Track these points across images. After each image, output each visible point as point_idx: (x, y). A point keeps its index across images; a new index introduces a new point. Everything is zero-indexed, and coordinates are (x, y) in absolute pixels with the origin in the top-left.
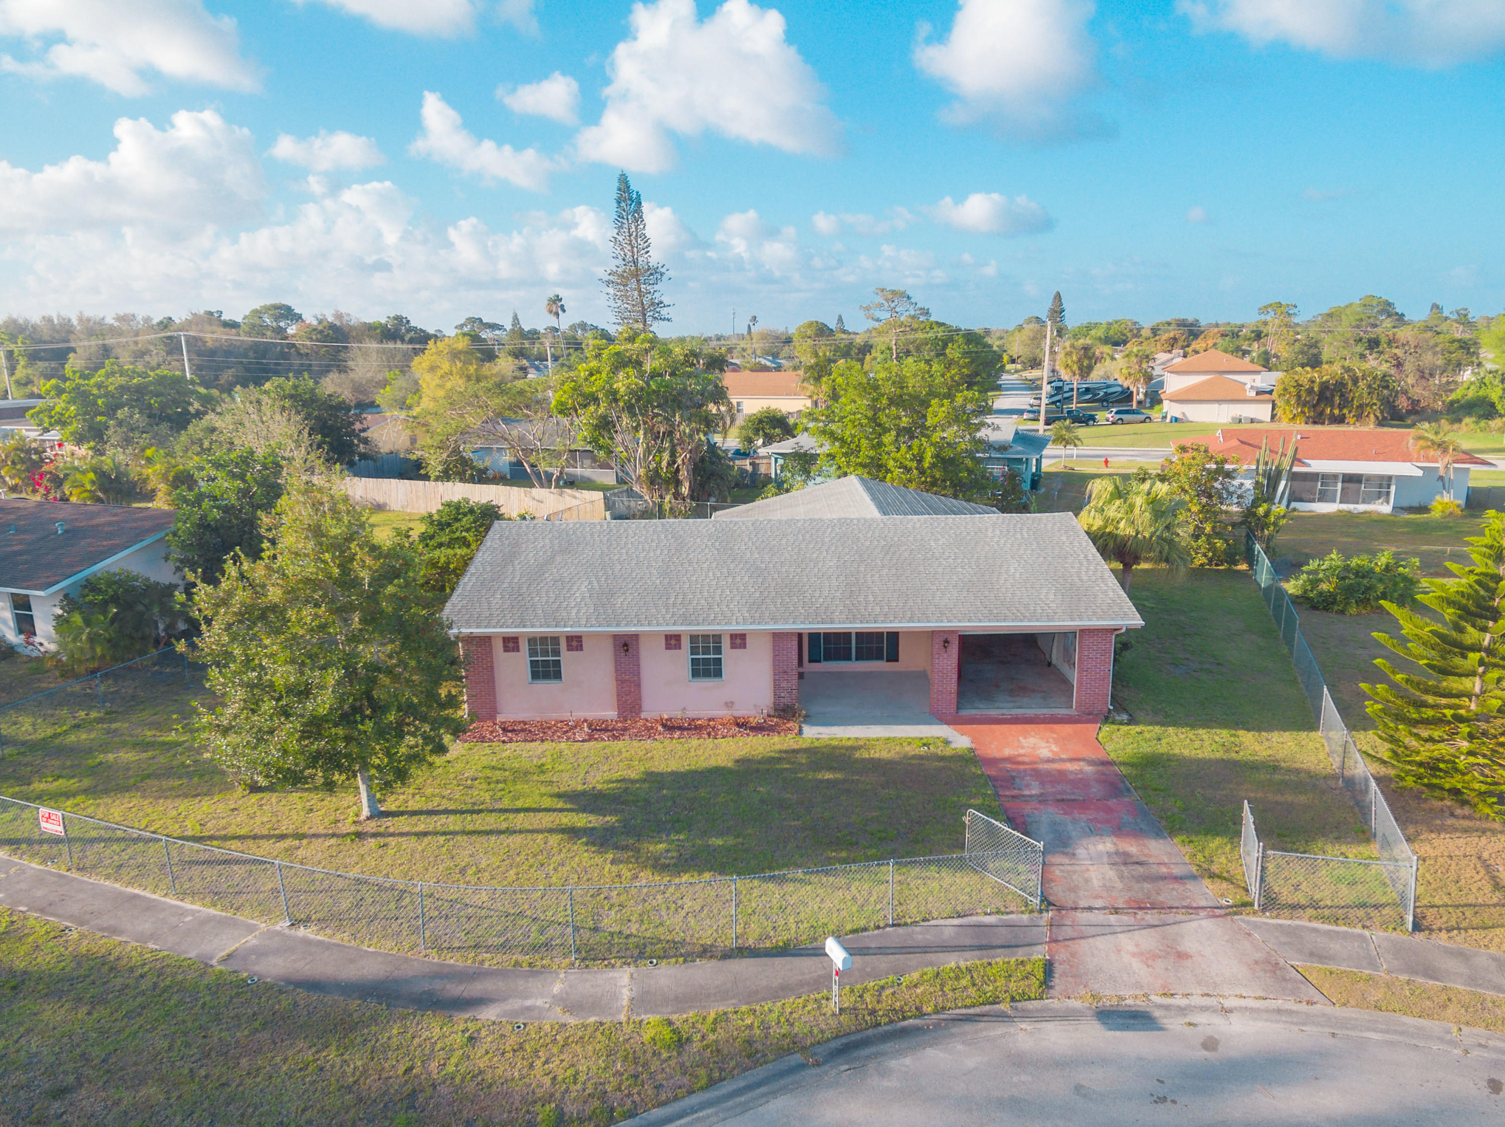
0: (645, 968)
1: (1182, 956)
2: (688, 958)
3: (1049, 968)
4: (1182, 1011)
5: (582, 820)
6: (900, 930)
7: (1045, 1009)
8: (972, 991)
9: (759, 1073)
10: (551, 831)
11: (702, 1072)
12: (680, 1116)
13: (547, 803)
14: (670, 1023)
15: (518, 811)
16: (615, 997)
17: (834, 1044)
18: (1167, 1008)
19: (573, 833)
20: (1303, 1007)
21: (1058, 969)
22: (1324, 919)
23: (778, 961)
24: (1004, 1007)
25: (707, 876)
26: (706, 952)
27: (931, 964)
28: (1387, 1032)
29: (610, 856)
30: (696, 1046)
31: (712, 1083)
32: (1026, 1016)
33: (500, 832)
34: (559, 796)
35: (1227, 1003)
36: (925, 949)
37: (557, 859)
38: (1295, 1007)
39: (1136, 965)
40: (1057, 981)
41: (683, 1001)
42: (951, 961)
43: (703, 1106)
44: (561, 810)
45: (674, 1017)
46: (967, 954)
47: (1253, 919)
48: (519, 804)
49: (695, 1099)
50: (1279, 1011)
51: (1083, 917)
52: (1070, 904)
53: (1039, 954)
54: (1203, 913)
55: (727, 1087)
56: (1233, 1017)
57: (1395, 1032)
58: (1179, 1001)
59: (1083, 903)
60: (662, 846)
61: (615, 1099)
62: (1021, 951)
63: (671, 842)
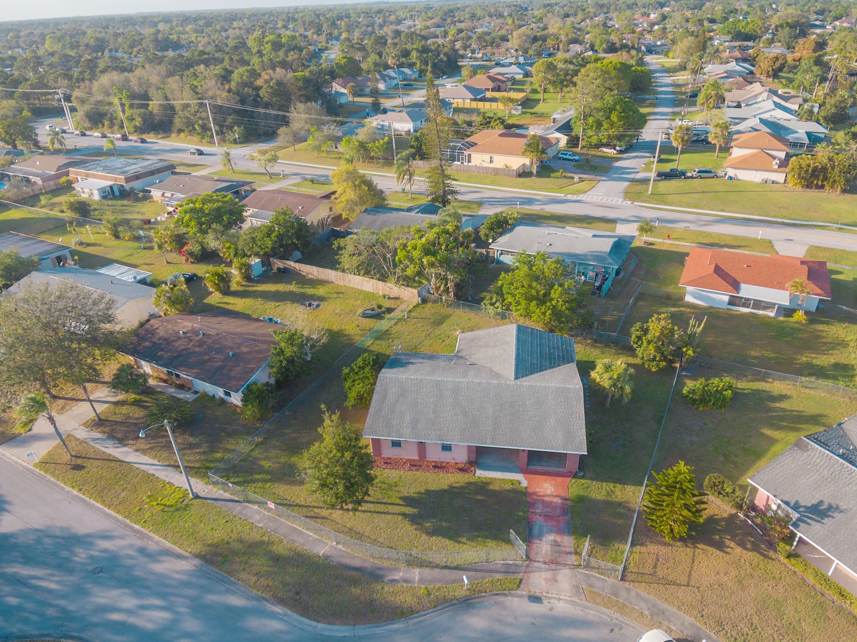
0: (422, 569)
1: (556, 581)
2: (433, 567)
3: (521, 581)
4: (549, 598)
5: (408, 510)
6: (487, 564)
7: (516, 593)
8: (500, 587)
9: (446, 605)
10: (399, 514)
11: (433, 603)
12: (428, 614)
13: (398, 501)
14: (427, 588)
15: (390, 504)
16: (415, 578)
17: (464, 599)
18: (546, 597)
19: (404, 515)
20: (579, 601)
21: (523, 581)
22: (599, 573)
23: (454, 571)
24: (506, 592)
25: (440, 538)
26: (437, 566)
27: (491, 577)
28: (596, 611)
29: (415, 527)
30: (432, 596)
31: (435, 606)
32: (511, 595)
33: (385, 513)
34: (401, 498)
35: (561, 597)
36: (491, 571)
37: (400, 526)
38: (577, 601)
39: (543, 583)
40: (522, 586)
41: (431, 582)
42: (497, 576)
43: (433, 612)
44: (401, 505)
45: (428, 587)
46: (502, 574)
47: (581, 570)
48: (390, 501)
49: (430, 610)
50: (573, 601)
51: (536, 564)
52: (534, 559)
53: (520, 576)
54: (568, 567)
55: (439, 608)
56: (561, 602)
57: (598, 612)
58: (549, 595)
59: (537, 560)
60: (429, 524)
61: (414, 608)
62: (516, 575)
63: (431, 523)
